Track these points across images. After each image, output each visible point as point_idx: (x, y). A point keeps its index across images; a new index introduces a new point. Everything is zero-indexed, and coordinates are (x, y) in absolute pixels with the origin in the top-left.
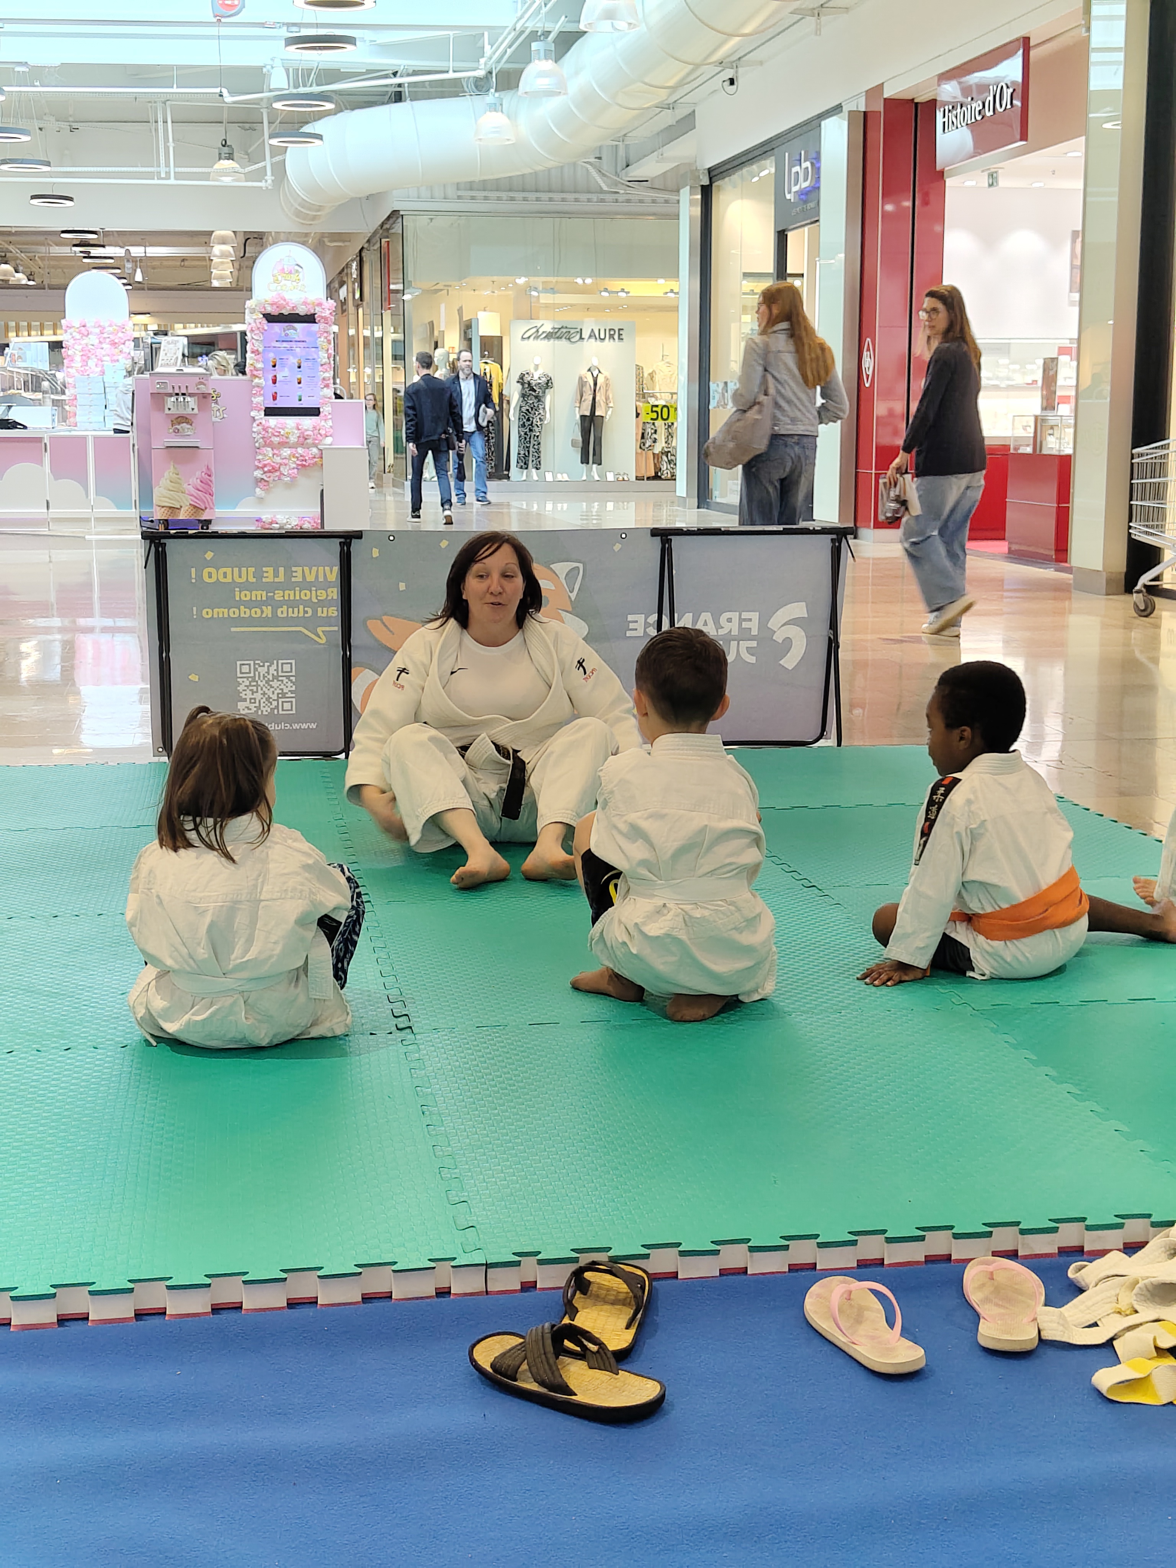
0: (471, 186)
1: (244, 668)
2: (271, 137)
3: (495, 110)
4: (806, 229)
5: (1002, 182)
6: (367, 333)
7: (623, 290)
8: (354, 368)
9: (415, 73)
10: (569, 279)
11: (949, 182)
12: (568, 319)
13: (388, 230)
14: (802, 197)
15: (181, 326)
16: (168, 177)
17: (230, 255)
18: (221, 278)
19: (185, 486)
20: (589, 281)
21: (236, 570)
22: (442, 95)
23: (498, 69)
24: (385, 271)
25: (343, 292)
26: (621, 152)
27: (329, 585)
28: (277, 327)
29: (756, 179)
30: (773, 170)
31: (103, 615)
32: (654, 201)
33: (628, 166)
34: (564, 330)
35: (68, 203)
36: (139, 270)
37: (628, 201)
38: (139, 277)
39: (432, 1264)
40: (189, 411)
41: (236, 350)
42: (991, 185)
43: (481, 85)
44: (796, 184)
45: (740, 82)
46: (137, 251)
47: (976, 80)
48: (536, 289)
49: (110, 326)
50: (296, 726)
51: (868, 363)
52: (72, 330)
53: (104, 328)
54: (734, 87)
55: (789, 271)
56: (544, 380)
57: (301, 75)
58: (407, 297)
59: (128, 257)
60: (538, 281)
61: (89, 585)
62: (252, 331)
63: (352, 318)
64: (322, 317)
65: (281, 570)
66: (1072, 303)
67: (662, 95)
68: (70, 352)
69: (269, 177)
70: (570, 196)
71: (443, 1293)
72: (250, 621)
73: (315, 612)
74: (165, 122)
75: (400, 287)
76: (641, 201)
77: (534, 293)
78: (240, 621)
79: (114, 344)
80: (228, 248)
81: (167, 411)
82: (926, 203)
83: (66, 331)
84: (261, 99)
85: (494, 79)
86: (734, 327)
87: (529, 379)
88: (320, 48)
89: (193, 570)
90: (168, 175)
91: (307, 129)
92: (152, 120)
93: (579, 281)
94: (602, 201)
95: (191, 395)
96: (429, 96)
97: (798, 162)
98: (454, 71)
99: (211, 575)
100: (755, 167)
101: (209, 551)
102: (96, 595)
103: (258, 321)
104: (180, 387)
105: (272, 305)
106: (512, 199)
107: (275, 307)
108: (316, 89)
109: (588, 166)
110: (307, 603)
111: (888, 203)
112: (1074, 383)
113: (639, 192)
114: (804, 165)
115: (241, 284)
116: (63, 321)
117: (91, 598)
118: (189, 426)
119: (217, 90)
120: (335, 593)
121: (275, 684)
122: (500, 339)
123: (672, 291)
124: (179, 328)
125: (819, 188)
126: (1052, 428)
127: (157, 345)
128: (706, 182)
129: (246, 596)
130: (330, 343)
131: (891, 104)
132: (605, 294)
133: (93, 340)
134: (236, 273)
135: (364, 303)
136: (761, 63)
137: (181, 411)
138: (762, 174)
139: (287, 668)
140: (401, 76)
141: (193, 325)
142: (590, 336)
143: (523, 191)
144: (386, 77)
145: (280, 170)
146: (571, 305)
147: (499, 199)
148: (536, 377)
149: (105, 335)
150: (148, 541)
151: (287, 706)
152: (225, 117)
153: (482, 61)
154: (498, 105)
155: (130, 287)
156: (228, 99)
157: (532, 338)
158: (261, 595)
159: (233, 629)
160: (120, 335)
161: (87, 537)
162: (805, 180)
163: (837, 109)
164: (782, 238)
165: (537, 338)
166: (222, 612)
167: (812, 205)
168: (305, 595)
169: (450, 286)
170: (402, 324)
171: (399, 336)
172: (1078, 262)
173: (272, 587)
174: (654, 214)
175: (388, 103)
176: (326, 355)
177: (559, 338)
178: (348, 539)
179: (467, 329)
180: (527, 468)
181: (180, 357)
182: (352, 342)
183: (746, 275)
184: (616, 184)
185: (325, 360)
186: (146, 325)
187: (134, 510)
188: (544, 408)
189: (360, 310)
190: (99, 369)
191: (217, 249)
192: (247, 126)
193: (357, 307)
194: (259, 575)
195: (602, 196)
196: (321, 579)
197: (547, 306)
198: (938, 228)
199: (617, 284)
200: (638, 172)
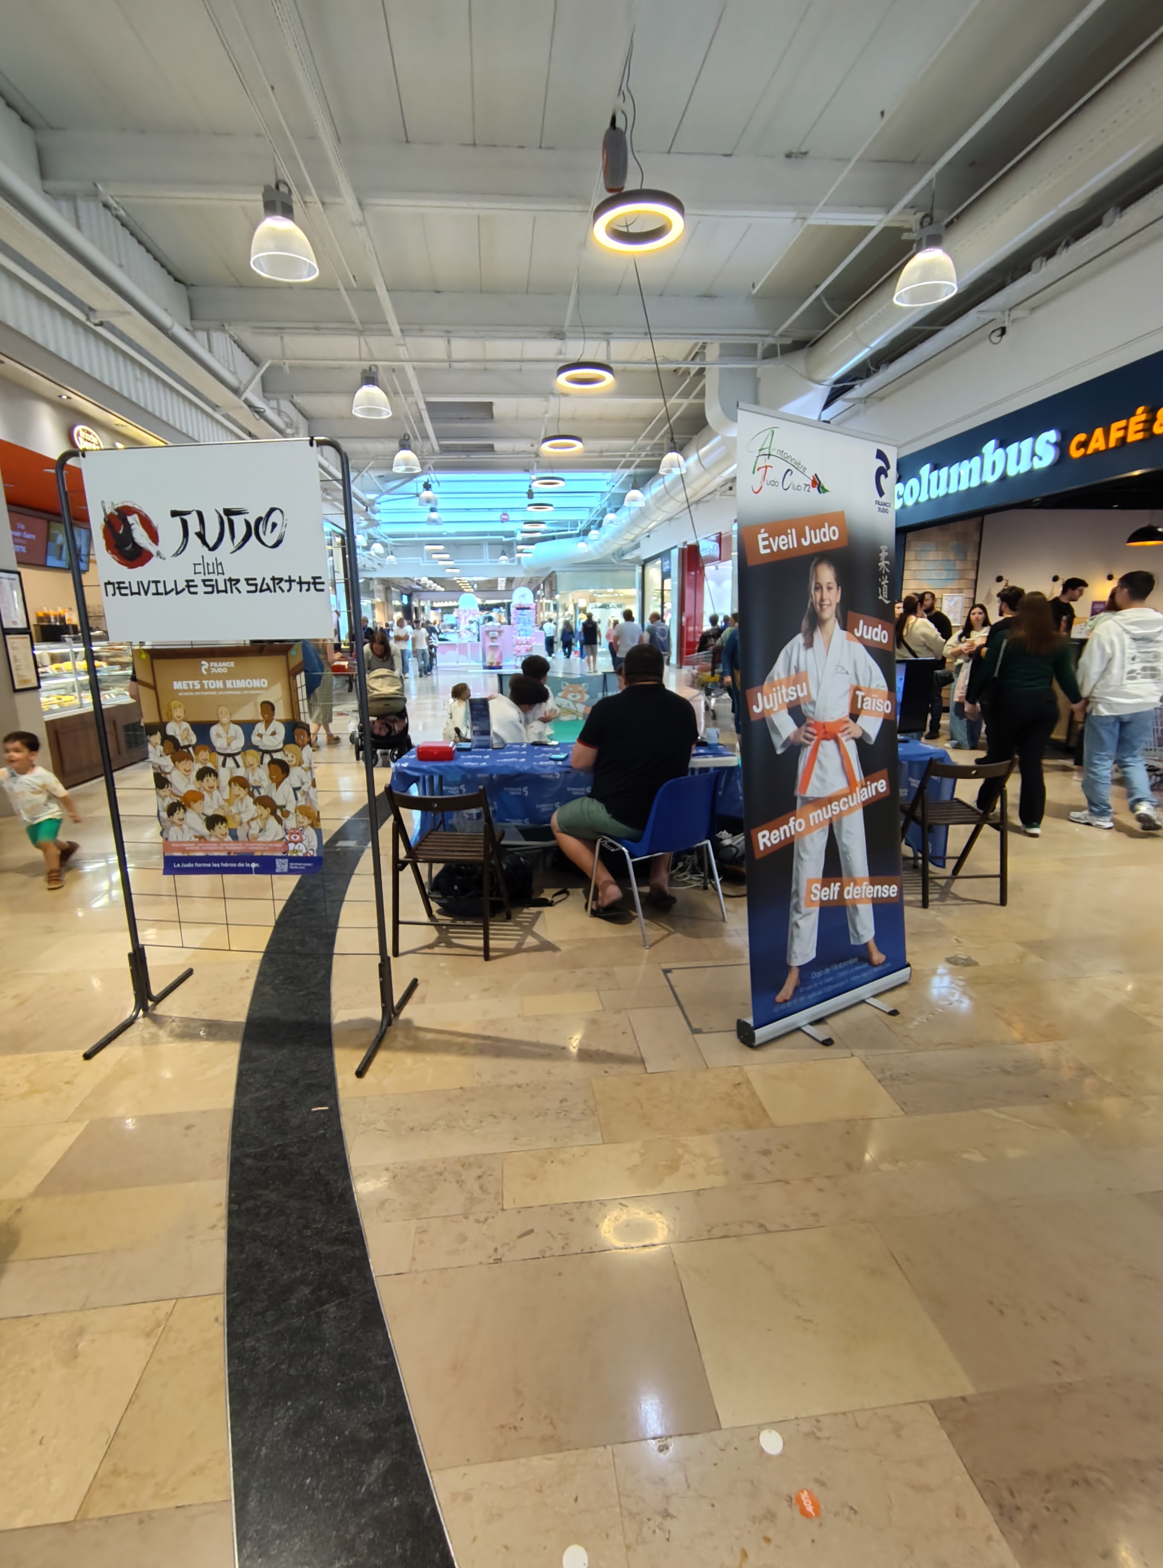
0: (575, 563)
3: (582, 543)
4: (668, 578)
9: (560, 532)
12: (606, 601)
20: (611, 591)
22: (566, 538)
26: (619, 553)
28: (520, 611)
30: (660, 562)
32: (630, 566)
37: (621, 566)
43: (577, 535)
45: (650, 537)
51: (683, 619)
67: (628, 541)
70: (604, 565)
76: (626, 567)
82: (699, 573)
85: (582, 533)
90: (486, 561)
94: (614, 566)
96: (562, 538)
98: (570, 531)
100: (655, 561)
106: (588, 566)
109: (610, 556)
113: (626, 563)
123: (634, 592)
128: (643, 564)
131: (688, 546)
136: (656, 532)
140: (554, 533)
142: (611, 608)
145: (519, 560)
152: (502, 544)
154: (583, 540)
156: (503, 539)
164: (662, 584)
165: (596, 608)
169: (570, 592)
175: (552, 540)
177: (603, 608)
184: (618, 562)
199: (619, 591)
200: (625, 558)
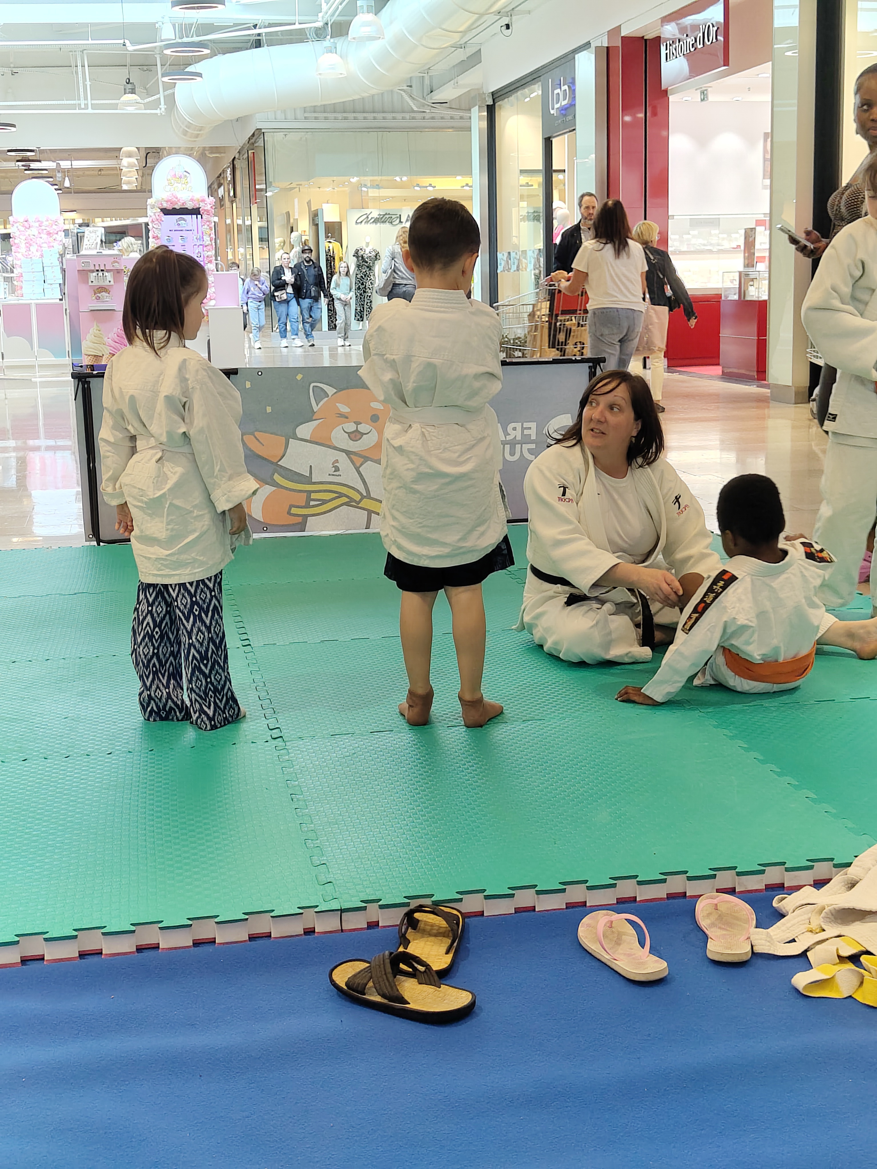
0: (314, 109)
2: (163, 76)
3: (331, 52)
4: (566, 136)
5: (711, 98)
6: (240, 222)
7: (430, 185)
8: (231, 249)
9: (270, 25)
10: (390, 178)
11: (672, 98)
12: (390, 207)
13: (253, 144)
14: (562, 112)
15: (100, 219)
16: (86, 108)
17: (135, 166)
18: (129, 183)
19: (106, 339)
20: (405, 179)
22: (291, 42)
23: (332, 21)
24: (252, 174)
25: (221, 191)
26: (427, 82)
28: (171, 219)
29: (527, 100)
30: (540, 92)
31: (48, 437)
32: (452, 118)
33: (432, 92)
34: (388, 216)
35: (13, 129)
36: (67, 179)
37: (433, 118)
38: (67, 184)
39: (301, 911)
40: (107, 283)
41: (142, 237)
43: (319, 34)
44: (557, 103)
45: (513, 27)
46: (65, 164)
47: (690, 22)
48: (365, 186)
49: (47, 220)
52: (18, 224)
53: (42, 222)
54: (510, 30)
55: (554, 168)
56: (374, 253)
57: (184, 29)
58: (269, 194)
59: (59, 169)
60: (367, 180)
61: (35, 416)
62: (153, 221)
63: (228, 211)
64: (205, 210)
66: (764, 187)
67: (456, 37)
68: (16, 241)
69: (163, 106)
70: (389, 116)
71: (309, 932)
74: (83, 66)
75: (263, 186)
76: (442, 118)
77: (364, 189)
79: (49, 234)
80: (133, 160)
81: (90, 284)
82: (655, 114)
83: (13, 225)
84: (155, 47)
85: (330, 29)
86: (514, 211)
87: (362, 253)
88: (198, 8)
90: (86, 105)
91: (190, 69)
92: (73, 64)
93: (398, 179)
94: (413, 118)
95: (108, 271)
96: (281, 43)
97: (559, 86)
98: (300, 24)
100: (526, 90)
102: (41, 423)
103: (157, 214)
104: (99, 265)
105: (167, 201)
106: (346, 118)
107: (169, 203)
108: (196, 39)
109: (402, 92)
111: (626, 115)
112: (767, 246)
113: (441, 111)
114: (563, 88)
115: (144, 187)
116: (10, 218)
117: (37, 425)
118: (107, 295)
119: (122, 41)
122: (340, 224)
123: (467, 185)
124: (98, 220)
125: (575, 105)
126: (752, 280)
127: (82, 234)
128: (490, 102)
130: (211, 230)
132: (417, 188)
133: (34, 231)
134: (140, 179)
135: (237, 199)
136: (529, 12)
137: (101, 283)
138: (532, 96)
140: (260, 28)
141: (109, 219)
143: (354, 112)
144: (249, 29)
145: (171, 100)
146: (392, 197)
147: (336, 118)
148: (367, 252)
149: (43, 228)
150: (77, 380)
152: (128, 61)
153: (320, 15)
154: (333, 47)
155: (61, 192)
156: (130, 47)
157: (363, 222)
160: (54, 227)
161: (33, 379)
162: (564, 99)
163: (587, 45)
164: (548, 143)
165: (367, 222)
167: (570, 118)
169: (301, 185)
170: (266, 215)
171: (264, 224)
172: (768, 156)
174: (453, 128)
175: (250, 49)
176: (209, 239)
177: (384, 222)
179: (315, 217)
180: (362, 320)
181: (99, 242)
182: (229, 229)
183: (522, 172)
184: (423, 105)
185: (209, 242)
186: (74, 220)
187: (67, 358)
188: (374, 275)
189: (234, 205)
190: (39, 254)
191: (125, 161)
192: (145, 68)
193: (232, 202)
195: (413, 115)
197: (374, 199)
198: (664, 133)
199: (426, 181)
200: (438, 96)
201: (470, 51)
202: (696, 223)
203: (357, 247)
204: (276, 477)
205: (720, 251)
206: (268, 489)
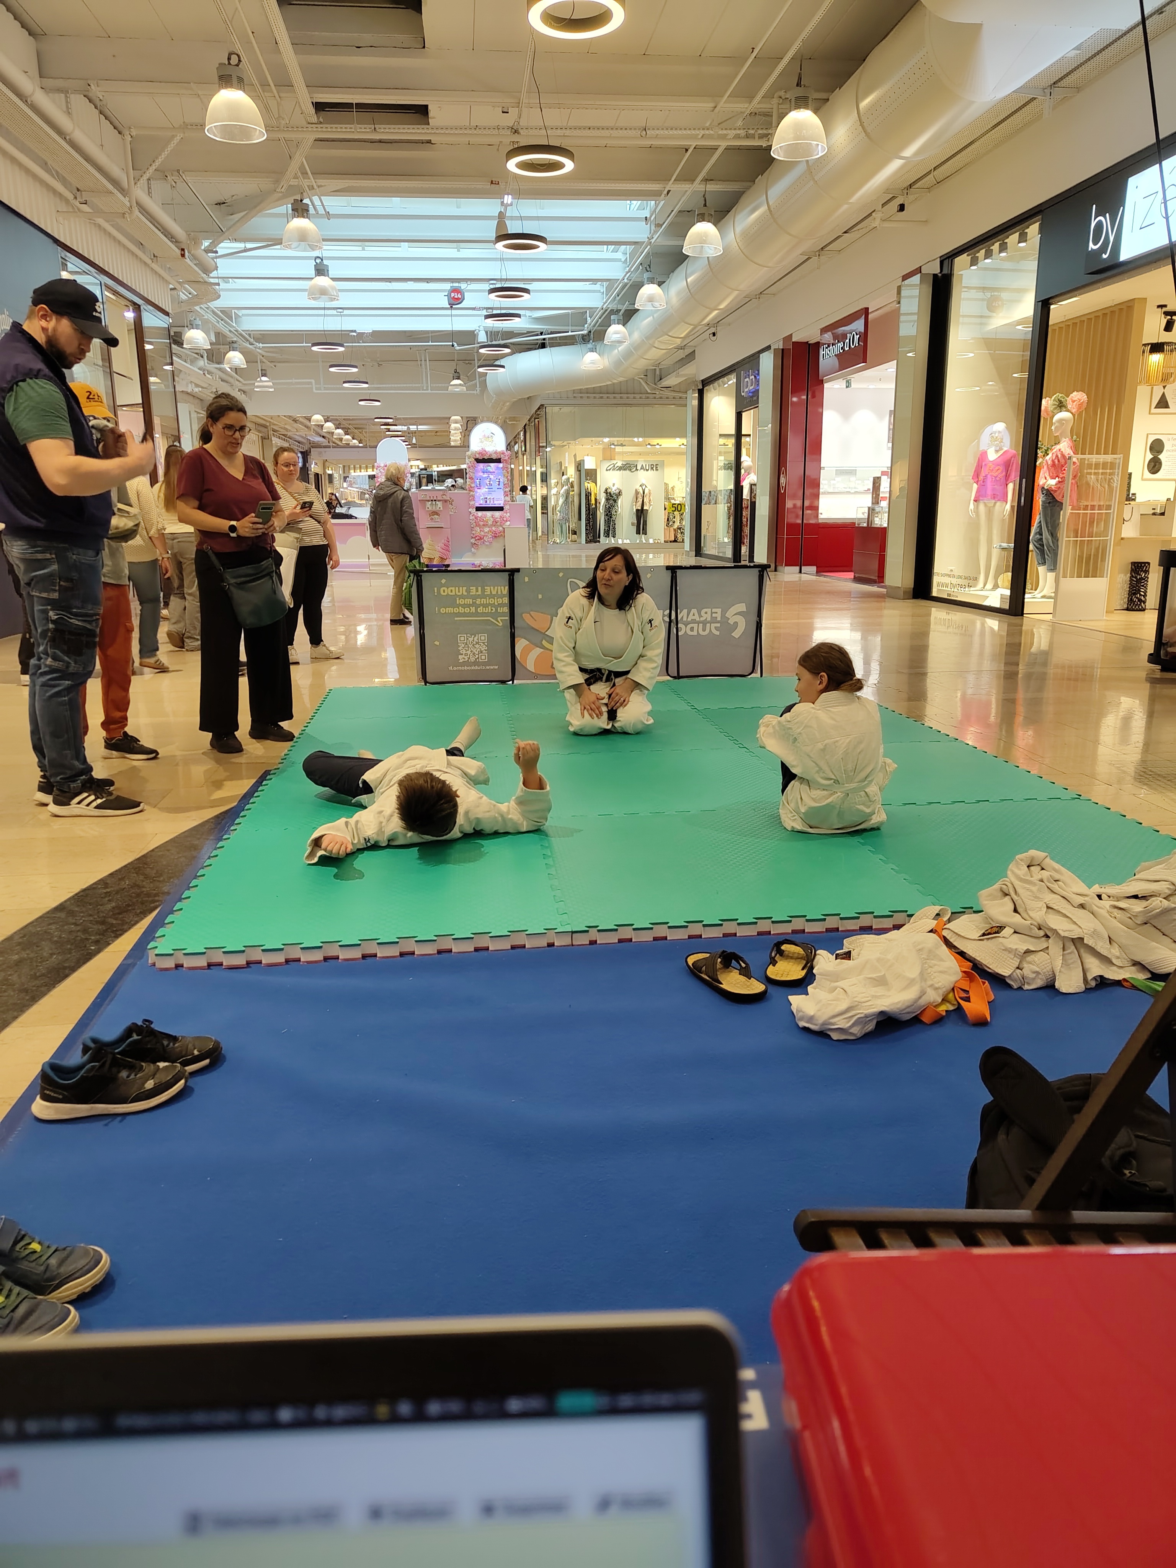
1: (462, 638)
2: (479, 367)
3: (592, 352)
4: (752, 411)
5: (853, 385)
6: (528, 468)
7: (658, 444)
9: (552, 333)
10: (630, 439)
11: (826, 385)
13: (538, 415)
14: (750, 394)
16: (428, 389)
17: (457, 429)
18: (453, 441)
19: (435, 547)
20: (641, 439)
21: (457, 588)
22: (566, 344)
23: (593, 330)
24: (537, 436)
25: (516, 447)
27: (504, 596)
28: (482, 465)
29: (726, 385)
30: (735, 380)
32: (674, 398)
33: (660, 380)
34: (628, 465)
36: (414, 437)
37: (661, 398)
38: (414, 441)
40: (438, 509)
42: (847, 387)
43: (585, 339)
44: (747, 388)
45: (718, 335)
46: (413, 428)
48: (613, 444)
50: (488, 668)
51: (782, 480)
54: (715, 337)
55: (743, 433)
56: (618, 491)
57: (494, 335)
58: (548, 449)
59: (409, 431)
60: (615, 440)
62: (469, 468)
63: (521, 460)
64: (505, 460)
65: (480, 588)
66: (888, 448)
67: (678, 341)
69: (478, 389)
70: (631, 395)
72: (464, 615)
73: (496, 610)
74: (425, 360)
75: (545, 444)
76: (667, 398)
77: (613, 446)
78: (459, 615)
80: (456, 426)
81: (427, 509)
82: (814, 396)
84: (474, 348)
85: (592, 335)
87: (610, 491)
88: (503, 320)
89: (436, 589)
90: (427, 387)
91: (497, 363)
93: (636, 439)
94: (648, 398)
95: (438, 501)
97: (747, 377)
98: (570, 332)
99: (445, 591)
101: (443, 579)
103: (472, 462)
104: (432, 497)
105: (479, 453)
106: (601, 397)
107: (481, 455)
108: (501, 342)
110: (493, 605)
111: (795, 397)
112: (888, 490)
113: (667, 393)
114: (751, 378)
115: (462, 444)
118: (438, 517)
119: (451, 343)
120: (506, 600)
121: (477, 646)
122: (596, 470)
123: (683, 444)
125: (758, 390)
126: (877, 513)
128: (700, 387)
129: (462, 602)
130: (508, 473)
131: (795, 344)
132: (649, 446)
134: (462, 438)
135: (527, 453)
137: (434, 509)
138: (729, 383)
139: (483, 638)
140: (545, 335)
142: (641, 469)
143: (607, 393)
144: (537, 335)
145: (484, 385)
146: (631, 452)
147: (596, 397)
148: (614, 490)
151: (483, 657)
152: (455, 357)
153: (586, 326)
154: (594, 348)
156: (456, 348)
157: (612, 469)
158: (469, 601)
159: (456, 619)
162: (752, 385)
163: (768, 348)
164: (739, 416)
165: (614, 470)
166: (450, 610)
167: (755, 400)
168: (492, 601)
169: (570, 443)
170: (546, 463)
171: (545, 470)
172: (892, 427)
173: (475, 597)
174: (674, 405)
175: (538, 348)
176: (506, 479)
177: (625, 470)
178: (513, 572)
179: (578, 466)
180: (609, 537)
184: (655, 389)
185: (506, 482)
188: (618, 507)
191: (452, 426)
192: (466, 362)
193: (523, 455)
194: (468, 591)
195: (648, 394)
196: (499, 593)
197: (619, 453)
198: (820, 410)
199: (654, 441)
200: (666, 382)
201: (688, 351)
202: (841, 472)
203: (607, 486)
204: (544, 643)
205: (856, 493)
206: (538, 651)
